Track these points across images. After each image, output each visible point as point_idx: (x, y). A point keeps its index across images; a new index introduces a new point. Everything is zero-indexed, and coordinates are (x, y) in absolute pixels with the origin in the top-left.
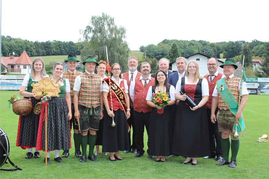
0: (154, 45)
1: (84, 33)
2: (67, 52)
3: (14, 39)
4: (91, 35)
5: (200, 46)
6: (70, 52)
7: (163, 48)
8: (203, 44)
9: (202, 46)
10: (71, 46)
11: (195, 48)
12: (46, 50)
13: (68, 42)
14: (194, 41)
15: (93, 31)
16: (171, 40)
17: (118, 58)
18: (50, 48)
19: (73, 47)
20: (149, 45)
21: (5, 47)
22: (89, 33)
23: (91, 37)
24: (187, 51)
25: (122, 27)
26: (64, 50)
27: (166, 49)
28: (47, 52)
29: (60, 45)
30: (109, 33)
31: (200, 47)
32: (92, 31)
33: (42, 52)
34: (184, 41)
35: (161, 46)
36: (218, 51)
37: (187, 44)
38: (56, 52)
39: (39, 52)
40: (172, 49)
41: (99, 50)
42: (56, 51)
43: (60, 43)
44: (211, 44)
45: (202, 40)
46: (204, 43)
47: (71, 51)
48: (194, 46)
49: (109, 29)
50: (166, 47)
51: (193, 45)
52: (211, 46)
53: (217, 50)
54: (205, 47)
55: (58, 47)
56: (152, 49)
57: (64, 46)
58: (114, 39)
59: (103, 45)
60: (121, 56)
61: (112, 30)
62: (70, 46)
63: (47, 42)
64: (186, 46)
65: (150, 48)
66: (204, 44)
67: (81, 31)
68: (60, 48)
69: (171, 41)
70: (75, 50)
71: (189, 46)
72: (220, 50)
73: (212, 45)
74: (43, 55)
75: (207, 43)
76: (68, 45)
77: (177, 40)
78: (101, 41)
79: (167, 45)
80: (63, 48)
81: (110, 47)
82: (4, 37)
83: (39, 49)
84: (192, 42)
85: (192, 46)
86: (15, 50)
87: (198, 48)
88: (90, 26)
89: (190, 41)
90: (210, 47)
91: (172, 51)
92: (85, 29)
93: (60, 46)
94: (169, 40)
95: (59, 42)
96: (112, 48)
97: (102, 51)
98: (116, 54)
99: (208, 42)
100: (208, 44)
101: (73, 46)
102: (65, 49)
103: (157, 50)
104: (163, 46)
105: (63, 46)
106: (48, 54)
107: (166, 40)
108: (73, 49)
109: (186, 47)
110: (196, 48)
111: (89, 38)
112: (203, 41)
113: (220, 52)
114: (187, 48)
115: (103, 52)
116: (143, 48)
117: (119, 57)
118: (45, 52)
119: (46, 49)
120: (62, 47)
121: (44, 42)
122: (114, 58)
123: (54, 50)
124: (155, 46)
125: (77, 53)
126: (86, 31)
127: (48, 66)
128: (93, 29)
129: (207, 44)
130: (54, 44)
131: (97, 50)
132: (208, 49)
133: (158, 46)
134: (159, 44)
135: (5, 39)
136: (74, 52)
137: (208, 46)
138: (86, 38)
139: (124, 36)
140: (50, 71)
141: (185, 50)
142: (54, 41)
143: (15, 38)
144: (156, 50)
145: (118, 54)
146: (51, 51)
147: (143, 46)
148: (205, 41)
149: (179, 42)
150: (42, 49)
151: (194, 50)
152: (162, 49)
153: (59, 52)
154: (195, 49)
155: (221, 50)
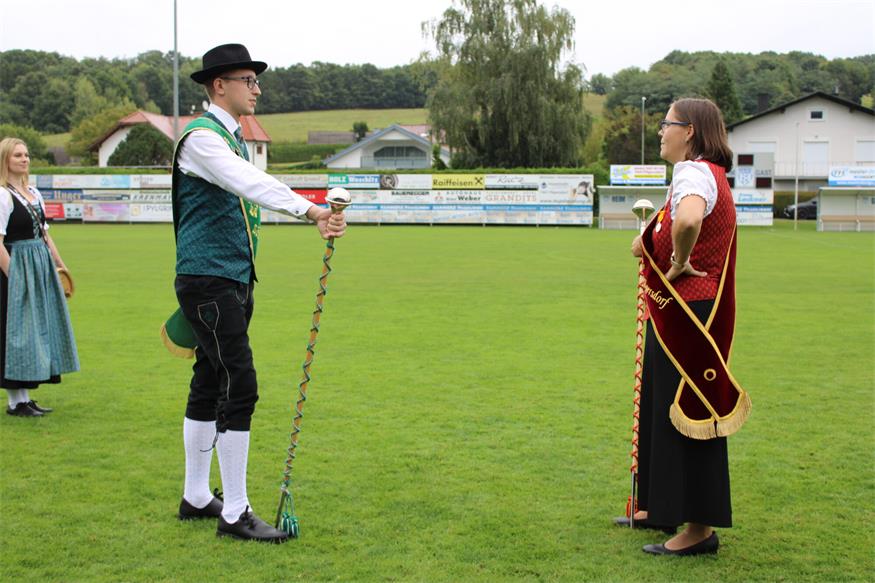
0: (641, 71)
1: (436, 34)
2: (358, 100)
3: (189, 59)
4: (459, 39)
5: (795, 70)
6: (366, 97)
7: (670, 79)
8: (805, 64)
9: (800, 70)
10: (369, 78)
11: (778, 78)
12: (289, 94)
13: (358, 67)
14: (772, 54)
15: (467, 25)
16: (694, 52)
17: (549, 114)
18: (301, 86)
19: (374, 84)
20: (624, 71)
21: (163, 88)
22: (451, 32)
23: (461, 45)
24: (753, 90)
25: (560, 10)
26: (348, 92)
27: (681, 82)
28: (294, 99)
29: (333, 77)
30: (519, 31)
31: (793, 74)
32: (462, 25)
33: (277, 102)
34: (737, 54)
35: (663, 76)
36: (856, 87)
37: (751, 65)
38: (321, 98)
39: (269, 101)
40: (712, 81)
41: (488, 88)
42: (322, 95)
43: (336, 71)
44: (830, 64)
45: (800, 53)
46: (807, 60)
47: (371, 94)
48: (775, 71)
49: (520, 17)
50: (681, 77)
51: (772, 68)
52: (830, 71)
53: (850, 82)
54: (810, 76)
55: (327, 83)
56: (634, 85)
57: (346, 80)
58: (538, 53)
59: (500, 74)
60: (561, 107)
61: (527, 23)
62: (366, 80)
63: (293, 67)
64: (747, 72)
65: (628, 80)
66: (809, 63)
67: (426, 26)
68: (335, 85)
69: (696, 57)
70: (384, 91)
71: (756, 71)
72: (861, 85)
73: (837, 68)
74: (283, 110)
75: (818, 60)
76: (360, 76)
77: (713, 54)
78: (495, 60)
79: (683, 68)
80: (344, 88)
81: (524, 79)
82: (160, 54)
83: (271, 91)
84: (767, 58)
85: (768, 71)
86: (194, 95)
87: (787, 78)
88: (457, 10)
89: (757, 56)
90: (828, 73)
91: (712, 87)
92: (441, 18)
93: (334, 81)
94: (686, 54)
95: (332, 67)
96: (530, 83)
97: (500, 92)
98: (543, 99)
99: (820, 57)
100: (821, 65)
101: (376, 80)
102: (349, 89)
103: (653, 85)
104: (671, 74)
105: (343, 79)
106: (297, 106)
107: (679, 52)
108: (376, 88)
109: (749, 76)
110: (783, 80)
111: (454, 48)
112: (804, 55)
113: (862, 89)
114: (752, 80)
115: (502, 94)
116: (600, 82)
117: (554, 109)
118: (287, 98)
119: (292, 92)
120: (341, 82)
121: (283, 69)
122: (537, 116)
123: (317, 94)
124: (644, 72)
125: (390, 101)
126: (442, 25)
127: (305, 143)
128: (468, 19)
129: (818, 63)
130: (315, 71)
131: (483, 89)
132: (821, 81)
133: (655, 74)
134: (655, 68)
135: (164, 59)
136: (377, 96)
137: (822, 69)
138: (446, 50)
139: (569, 42)
140: (311, 162)
141: (744, 86)
142: (315, 66)
143: (193, 58)
144: (647, 86)
145: (548, 100)
146: (305, 98)
147: (600, 75)
148: (810, 55)
149: (724, 59)
150: (279, 91)
151: (774, 84)
152: (669, 83)
153: (332, 99)
154: (776, 81)
155: (865, 82)
